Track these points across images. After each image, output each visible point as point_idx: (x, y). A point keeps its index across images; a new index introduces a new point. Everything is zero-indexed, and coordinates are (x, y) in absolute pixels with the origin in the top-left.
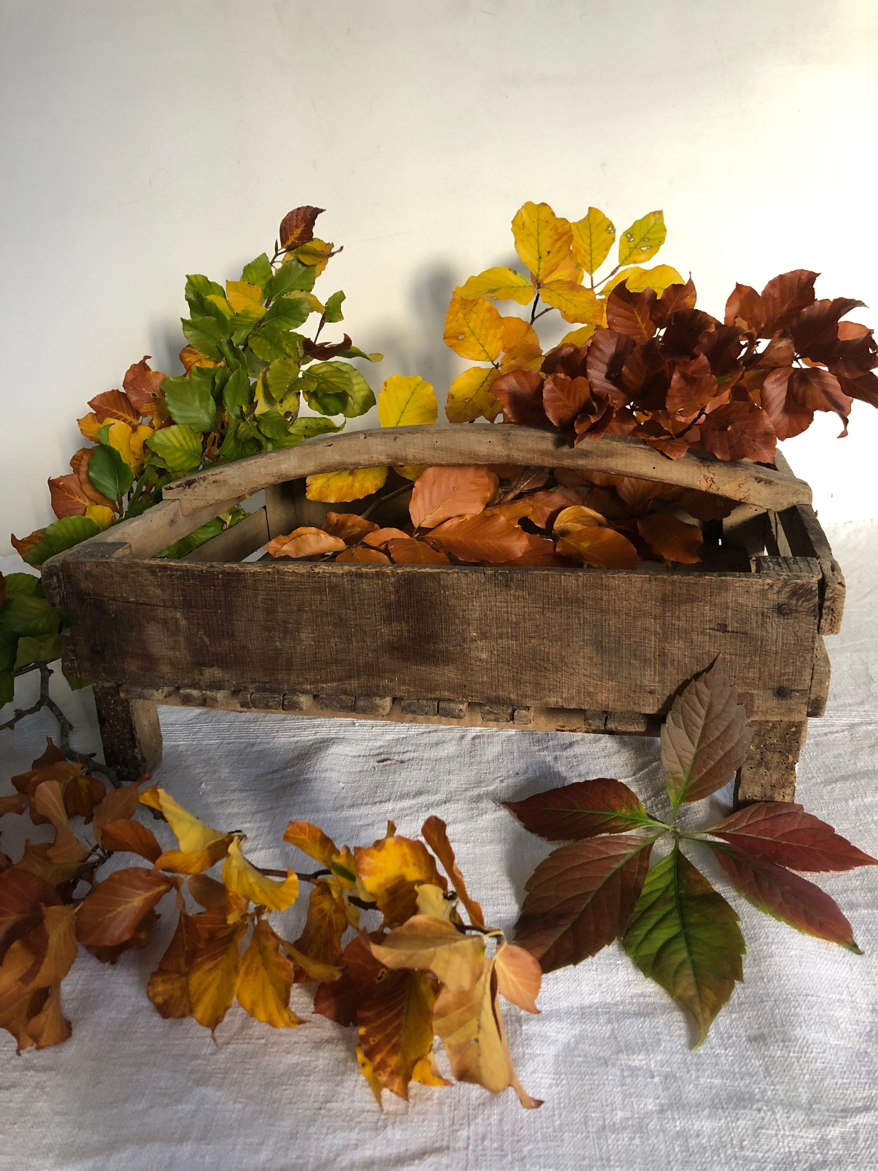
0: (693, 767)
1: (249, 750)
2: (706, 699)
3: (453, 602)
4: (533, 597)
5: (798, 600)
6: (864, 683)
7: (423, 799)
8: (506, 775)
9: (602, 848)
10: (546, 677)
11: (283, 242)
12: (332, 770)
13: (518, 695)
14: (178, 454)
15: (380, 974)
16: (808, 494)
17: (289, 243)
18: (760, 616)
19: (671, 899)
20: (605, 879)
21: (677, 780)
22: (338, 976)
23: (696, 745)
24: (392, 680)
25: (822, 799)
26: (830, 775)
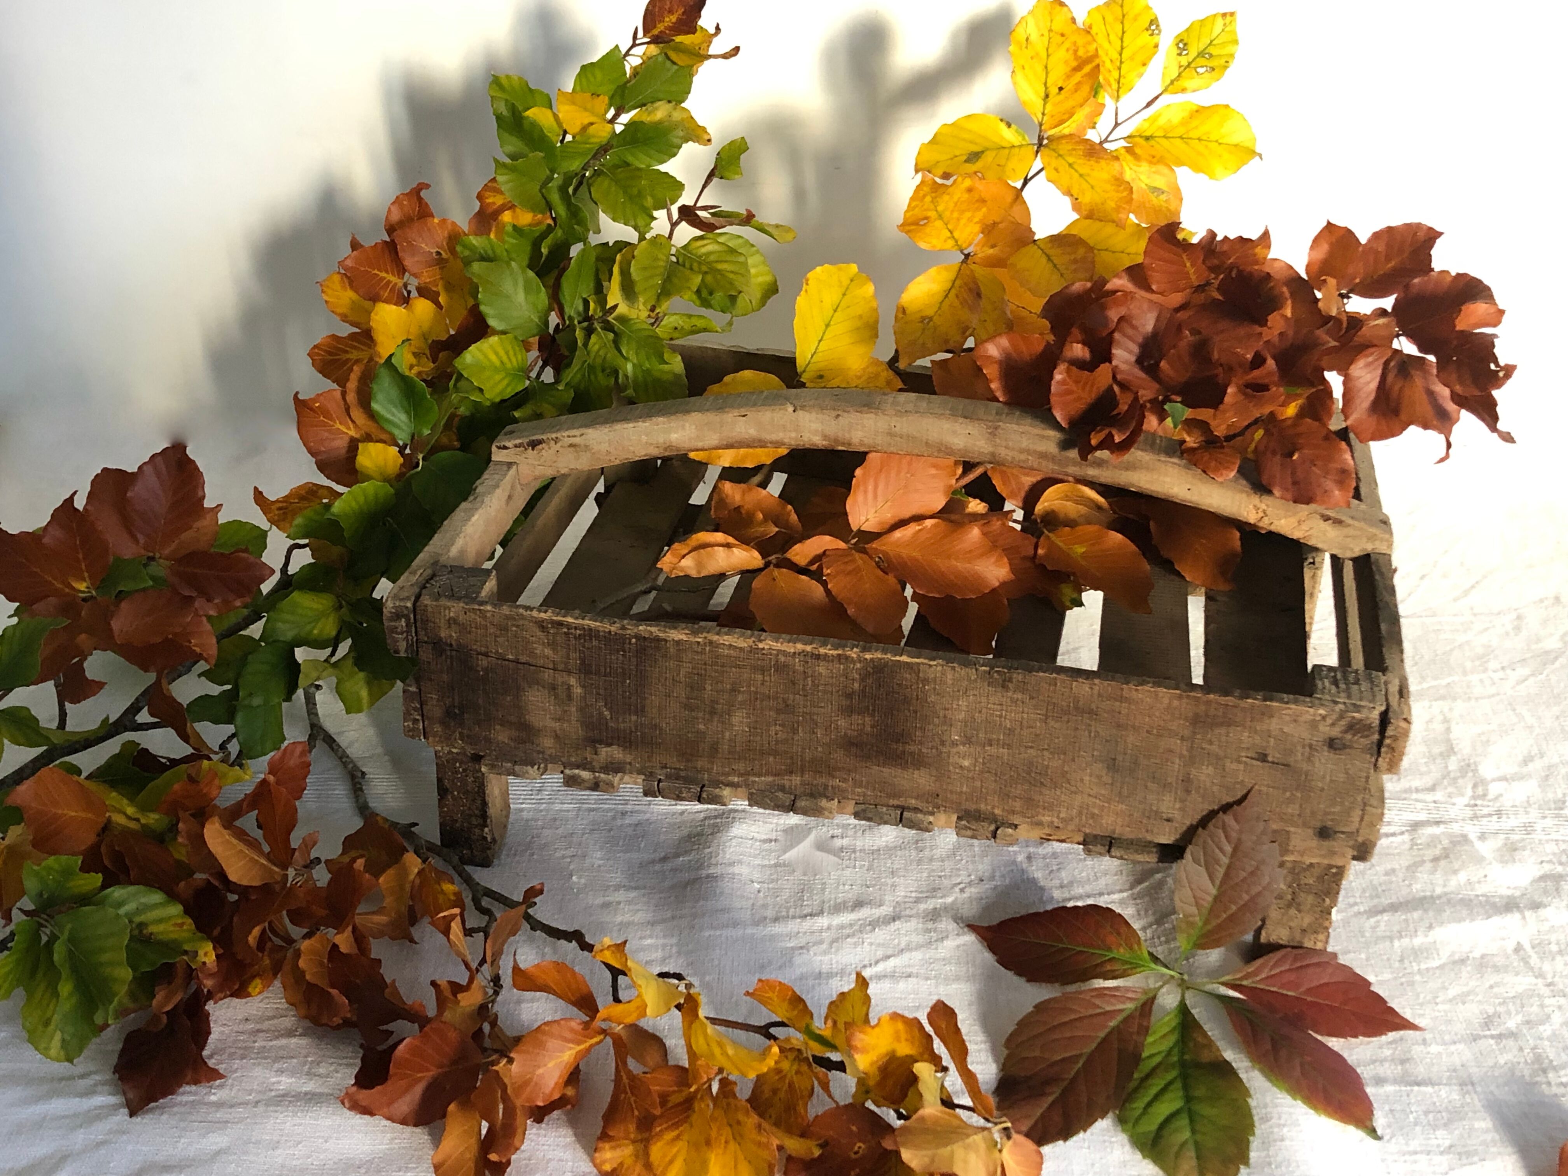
0: (1211, 910)
1: (619, 822)
2: (1234, 835)
3: (932, 698)
4: (1034, 702)
5: (1354, 735)
6: (1441, 754)
7: (865, 913)
8: (967, 880)
9: (1097, 1002)
10: (1041, 793)
11: (646, 31)
12: (740, 862)
13: (1003, 810)
14: (498, 377)
15: (856, 1149)
16: (1387, 541)
17: (655, 32)
18: (1307, 749)
19: (1173, 1066)
20: (1099, 1040)
21: (1191, 924)
22: (817, 1152)
23: (1218, 882)
24: (844, 780)
25: (1363, 936)
26: (1376, 901)
